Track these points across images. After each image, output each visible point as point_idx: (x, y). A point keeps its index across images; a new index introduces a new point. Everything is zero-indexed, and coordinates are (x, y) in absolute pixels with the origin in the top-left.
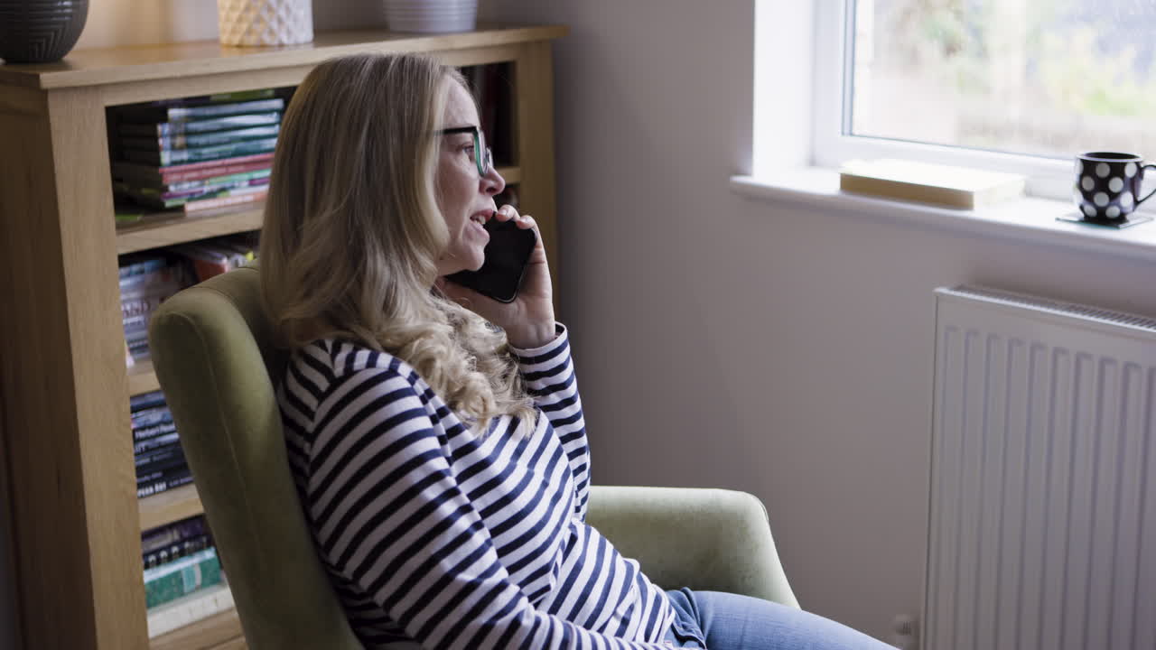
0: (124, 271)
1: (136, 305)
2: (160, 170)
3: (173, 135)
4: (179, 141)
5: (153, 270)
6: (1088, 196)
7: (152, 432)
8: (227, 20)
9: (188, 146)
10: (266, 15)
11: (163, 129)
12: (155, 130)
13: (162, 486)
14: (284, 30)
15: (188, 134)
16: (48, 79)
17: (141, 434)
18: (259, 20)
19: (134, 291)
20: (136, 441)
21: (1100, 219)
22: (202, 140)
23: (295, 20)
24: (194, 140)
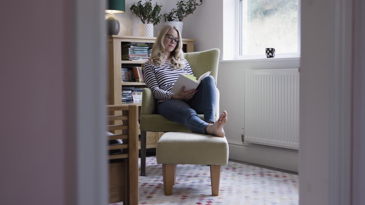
0: (122, 69)
1: (124, 75)
2: (129, 54)
3: (131, 50)
4: (132, 51)
5: (127, 70)
6: (268, 54)
7: (125, 94)
8: (140, 31)
9: (133, 52)
10: (145, 31)
11: (129, 49)
12: (128, 49)
13: (126, 102)
14: (149, 35)
15: (133, 50)
16: (113, 36)
17: (123, 94)
18: (144, 32)
19: (124, 72)
20: (122, 95)
21: (271, 57)
22: (135, 51)
23: (150, 34)
24: (134, 51)
